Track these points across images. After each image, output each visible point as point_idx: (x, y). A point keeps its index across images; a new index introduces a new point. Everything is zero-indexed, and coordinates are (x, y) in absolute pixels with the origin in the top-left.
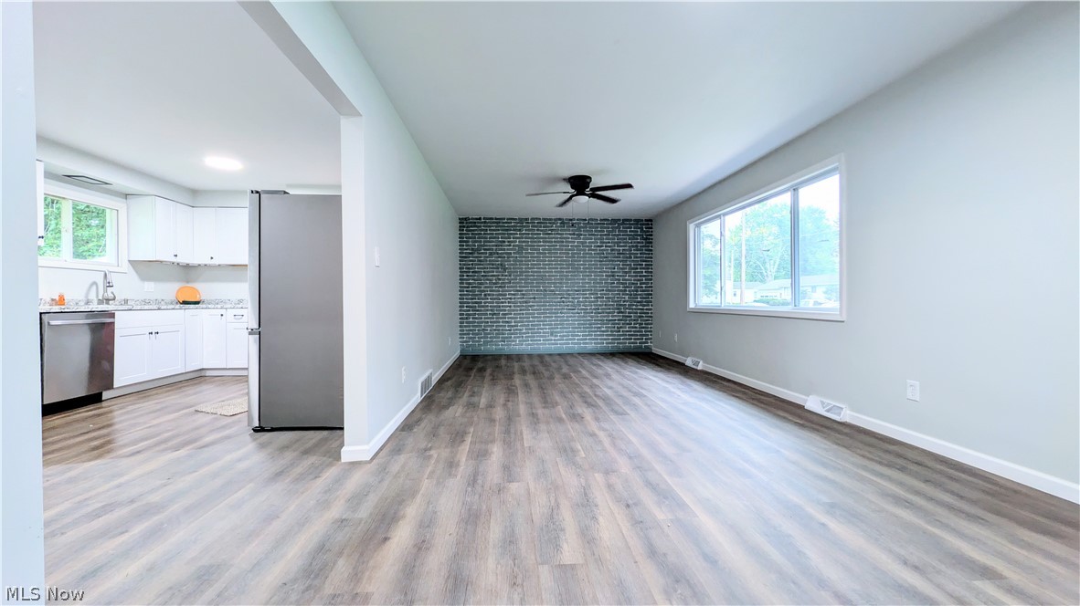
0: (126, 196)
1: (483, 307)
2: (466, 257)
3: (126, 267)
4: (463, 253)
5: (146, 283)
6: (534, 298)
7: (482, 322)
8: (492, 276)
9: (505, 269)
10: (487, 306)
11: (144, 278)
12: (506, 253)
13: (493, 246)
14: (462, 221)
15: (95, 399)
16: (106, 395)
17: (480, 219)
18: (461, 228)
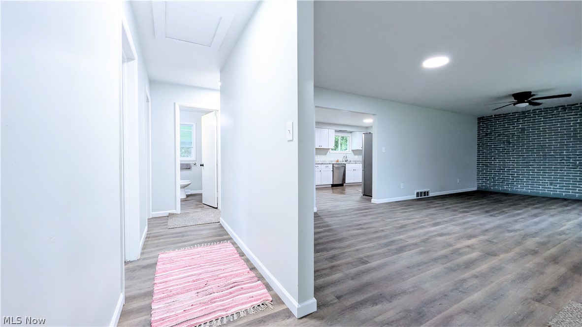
0: (351, 132)
1: (493, 165)
2: (481, 138)
3: (351, 152)
4: (480, 136)
5: (357, 156)
6: (535, 160)
7: (492, 174)
8: (500, 147)
9: (509, 143)
10: (496, 165)
11: (355, 155)
12: (511, 134)
13: (501, 130)
14: (479, 119)
15: (342, 185)
16: (344, 185)
17: (492, 116)
18: (479, 123)
